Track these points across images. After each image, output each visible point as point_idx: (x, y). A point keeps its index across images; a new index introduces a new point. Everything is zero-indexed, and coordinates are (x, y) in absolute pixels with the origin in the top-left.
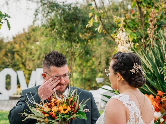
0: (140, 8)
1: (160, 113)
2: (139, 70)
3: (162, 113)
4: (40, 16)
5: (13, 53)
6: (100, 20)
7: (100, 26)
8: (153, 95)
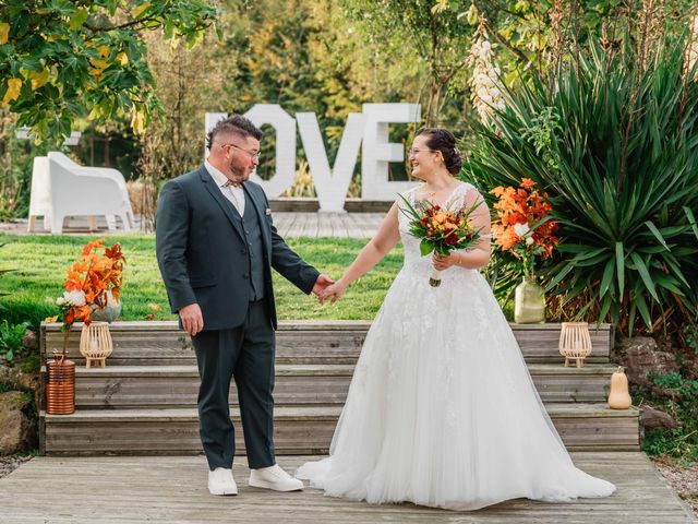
1: (526, 224)
3: (531, 227)
5: (302, 37)
7: (472, 8)
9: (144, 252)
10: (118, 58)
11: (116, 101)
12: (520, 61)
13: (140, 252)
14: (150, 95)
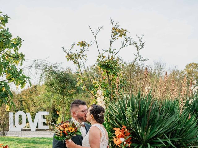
0: (108, 76)
1: (124, 138)
2: (103, 115)
3: (125, 139)
4: (43, 78)
5: (21, 101)
6: (84, 82)
7: (84, 86)
8: (120, 128)
9: (3, 141)
10: (2, 89)
11: (2, 101)
12: (96, 99)
13: (2, 141)
14: (11, 101)
